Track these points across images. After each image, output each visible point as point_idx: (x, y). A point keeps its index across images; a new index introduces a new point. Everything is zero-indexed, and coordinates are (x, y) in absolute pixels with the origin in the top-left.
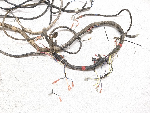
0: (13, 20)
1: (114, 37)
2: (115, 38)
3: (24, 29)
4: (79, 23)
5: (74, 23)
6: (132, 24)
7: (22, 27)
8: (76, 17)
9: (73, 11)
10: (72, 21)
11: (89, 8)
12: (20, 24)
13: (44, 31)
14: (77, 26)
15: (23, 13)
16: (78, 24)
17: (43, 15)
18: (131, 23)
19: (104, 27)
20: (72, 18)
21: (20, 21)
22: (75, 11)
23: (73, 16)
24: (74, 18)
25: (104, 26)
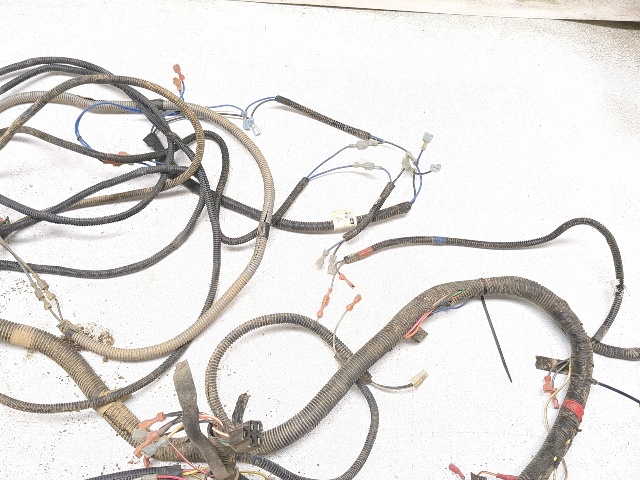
0: (20, 285)
1: (538, 358)
2: (542, 362)
3: (75, 336)
4: (358, 299)
5: (331, 290)
6: (625, 294)
7: (63, 325)
8: (340, 257)
9: (326, 228)
10: (324, 277)
11: (403, 209)
12: (55, 309)
13: (184, 389)
14: (350, 308)
15: (74, 241)
16: (355, 303)
17: (172, 248)
18: (621, 287)
19: (484, 305)
20: (320, 263)
21: (54, 297)
22: (337, 226)
23: (326, 254)
24: (333, 259)
25: (482, 299)
